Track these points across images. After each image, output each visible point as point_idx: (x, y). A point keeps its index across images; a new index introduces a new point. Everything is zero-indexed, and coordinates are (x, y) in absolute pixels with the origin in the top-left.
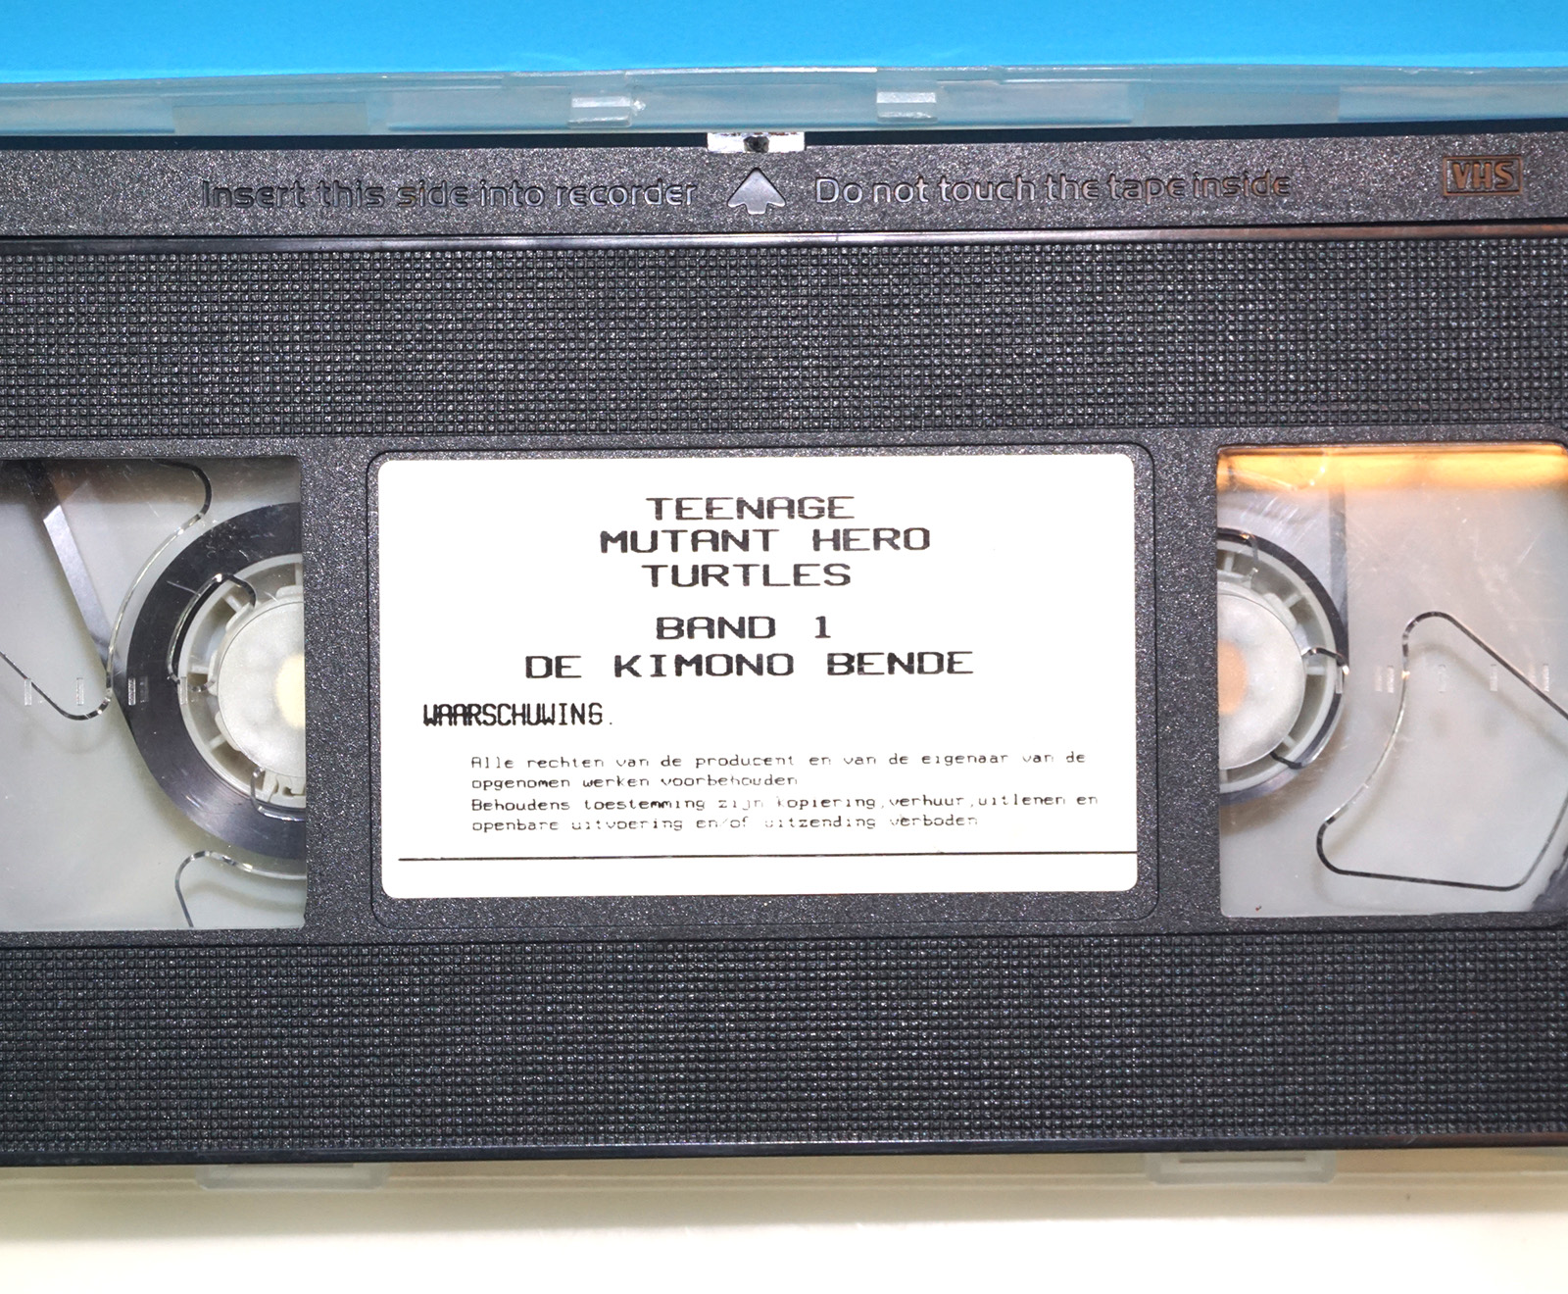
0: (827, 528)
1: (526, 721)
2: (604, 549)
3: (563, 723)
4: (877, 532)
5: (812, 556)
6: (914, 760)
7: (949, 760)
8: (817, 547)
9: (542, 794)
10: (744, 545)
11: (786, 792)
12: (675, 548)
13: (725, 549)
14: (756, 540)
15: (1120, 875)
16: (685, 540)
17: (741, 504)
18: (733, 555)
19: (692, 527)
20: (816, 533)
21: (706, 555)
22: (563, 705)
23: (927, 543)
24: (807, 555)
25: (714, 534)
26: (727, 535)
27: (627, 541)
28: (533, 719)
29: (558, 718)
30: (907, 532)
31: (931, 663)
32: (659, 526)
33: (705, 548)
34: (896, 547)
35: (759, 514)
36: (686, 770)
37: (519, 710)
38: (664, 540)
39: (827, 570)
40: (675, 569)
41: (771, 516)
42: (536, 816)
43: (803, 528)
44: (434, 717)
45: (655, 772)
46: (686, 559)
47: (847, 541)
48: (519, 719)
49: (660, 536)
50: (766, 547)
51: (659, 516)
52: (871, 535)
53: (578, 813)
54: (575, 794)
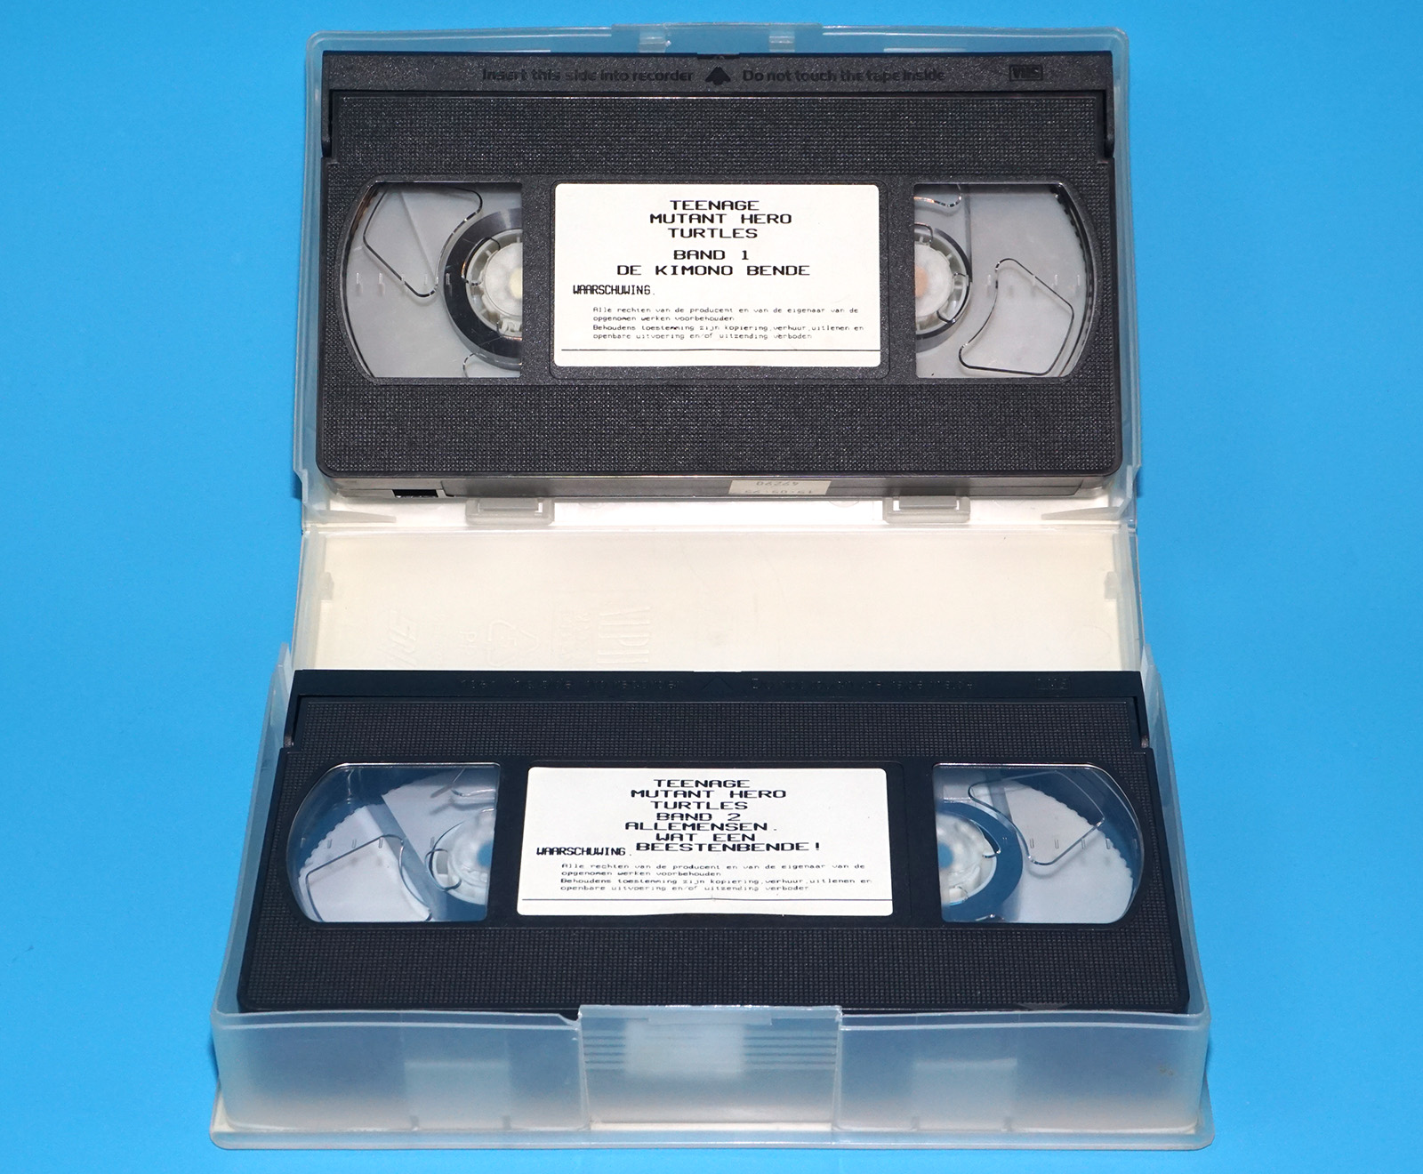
0: (747, 213)
1: (617, 292)
2: (652, 222)
3: (633, 293)
4: (769, 216)
5: (740, 225)
6: (784, 311)
7: (799, 311)
8: (743, 222)
9: (624, 323)
10: (712, 221)
11: (728, 323)
12: (682, 222)
13: (704, 222)
14: (717, 219)
15: (873, 360)
16: (686, 218)
17: (711, 203)
18: (707, 224)
19: (690, 213)
20: (743, 216)
21: (695, 224)
22: (633, 286)
23: (790, 221)
24: (738, 224)
25: (699, 216)
26: (704, 216)
27: (662, 218)
28: (620, 291)
29: (631, 292)
30: (782, 216)
31: (791, 270)
32: (675, 212)
33: (695, 221)
34: (777, 222)
35: (718, 208)
36: (686, 314)
37: (614, 288)
38: (678, 218)
39: (747, 231)
40: (682, 230)
41: (723, 209)
42: (621, 332)
43: (737, 214)
44: (578, 290)
45: (672, 315)
46: (687, 226)
47: (756, 219)
48: (614, 292)
49: (676, 216)
50: (721, 222)
51: (675, 208)
52: (766, 217)
53: (639, 331)
54: (638, 323)
